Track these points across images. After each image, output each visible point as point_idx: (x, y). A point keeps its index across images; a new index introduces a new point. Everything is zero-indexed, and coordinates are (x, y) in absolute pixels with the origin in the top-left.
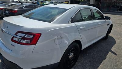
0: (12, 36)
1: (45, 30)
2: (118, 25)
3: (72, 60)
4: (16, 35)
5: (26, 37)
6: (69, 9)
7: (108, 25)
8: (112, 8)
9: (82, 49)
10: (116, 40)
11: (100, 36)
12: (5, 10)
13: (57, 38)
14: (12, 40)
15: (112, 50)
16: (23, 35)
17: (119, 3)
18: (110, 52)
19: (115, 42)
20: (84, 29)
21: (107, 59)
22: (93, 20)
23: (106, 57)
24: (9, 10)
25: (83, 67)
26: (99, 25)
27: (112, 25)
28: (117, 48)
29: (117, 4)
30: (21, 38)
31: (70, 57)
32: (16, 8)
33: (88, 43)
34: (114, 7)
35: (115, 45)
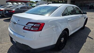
0: (24, 26)
1: (47, 21)
2: (90, 19)
3: (63, 43)
4: (27, 25)
5: (34, 26)
6: (59, 7)
7: (85, 18)
8: (83, 7)
9: (69, 35)
10: (90, 29)
11: (79, 27)
12: (5, 10)
13: (54, 26)
14: (24, 29)
15: (89, 36)
16: (33, 25)
17: (88, 3)
18: (88, 38)
19: (90, 31)
20: (70, 20)
21: (86, 42)
22: (75, 14)
23: (86, 41)
24: (8, 10)
25: (71, 48)
26: (79, 18)
27: (87, 18)
28: (92, 35)
29: (87, 4)
30: (31, 26)
31: (62, 41)
32: (14, 9)
33: (72, 31)
34: (85, 6)
35: (91, 32)
